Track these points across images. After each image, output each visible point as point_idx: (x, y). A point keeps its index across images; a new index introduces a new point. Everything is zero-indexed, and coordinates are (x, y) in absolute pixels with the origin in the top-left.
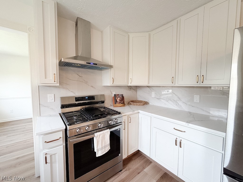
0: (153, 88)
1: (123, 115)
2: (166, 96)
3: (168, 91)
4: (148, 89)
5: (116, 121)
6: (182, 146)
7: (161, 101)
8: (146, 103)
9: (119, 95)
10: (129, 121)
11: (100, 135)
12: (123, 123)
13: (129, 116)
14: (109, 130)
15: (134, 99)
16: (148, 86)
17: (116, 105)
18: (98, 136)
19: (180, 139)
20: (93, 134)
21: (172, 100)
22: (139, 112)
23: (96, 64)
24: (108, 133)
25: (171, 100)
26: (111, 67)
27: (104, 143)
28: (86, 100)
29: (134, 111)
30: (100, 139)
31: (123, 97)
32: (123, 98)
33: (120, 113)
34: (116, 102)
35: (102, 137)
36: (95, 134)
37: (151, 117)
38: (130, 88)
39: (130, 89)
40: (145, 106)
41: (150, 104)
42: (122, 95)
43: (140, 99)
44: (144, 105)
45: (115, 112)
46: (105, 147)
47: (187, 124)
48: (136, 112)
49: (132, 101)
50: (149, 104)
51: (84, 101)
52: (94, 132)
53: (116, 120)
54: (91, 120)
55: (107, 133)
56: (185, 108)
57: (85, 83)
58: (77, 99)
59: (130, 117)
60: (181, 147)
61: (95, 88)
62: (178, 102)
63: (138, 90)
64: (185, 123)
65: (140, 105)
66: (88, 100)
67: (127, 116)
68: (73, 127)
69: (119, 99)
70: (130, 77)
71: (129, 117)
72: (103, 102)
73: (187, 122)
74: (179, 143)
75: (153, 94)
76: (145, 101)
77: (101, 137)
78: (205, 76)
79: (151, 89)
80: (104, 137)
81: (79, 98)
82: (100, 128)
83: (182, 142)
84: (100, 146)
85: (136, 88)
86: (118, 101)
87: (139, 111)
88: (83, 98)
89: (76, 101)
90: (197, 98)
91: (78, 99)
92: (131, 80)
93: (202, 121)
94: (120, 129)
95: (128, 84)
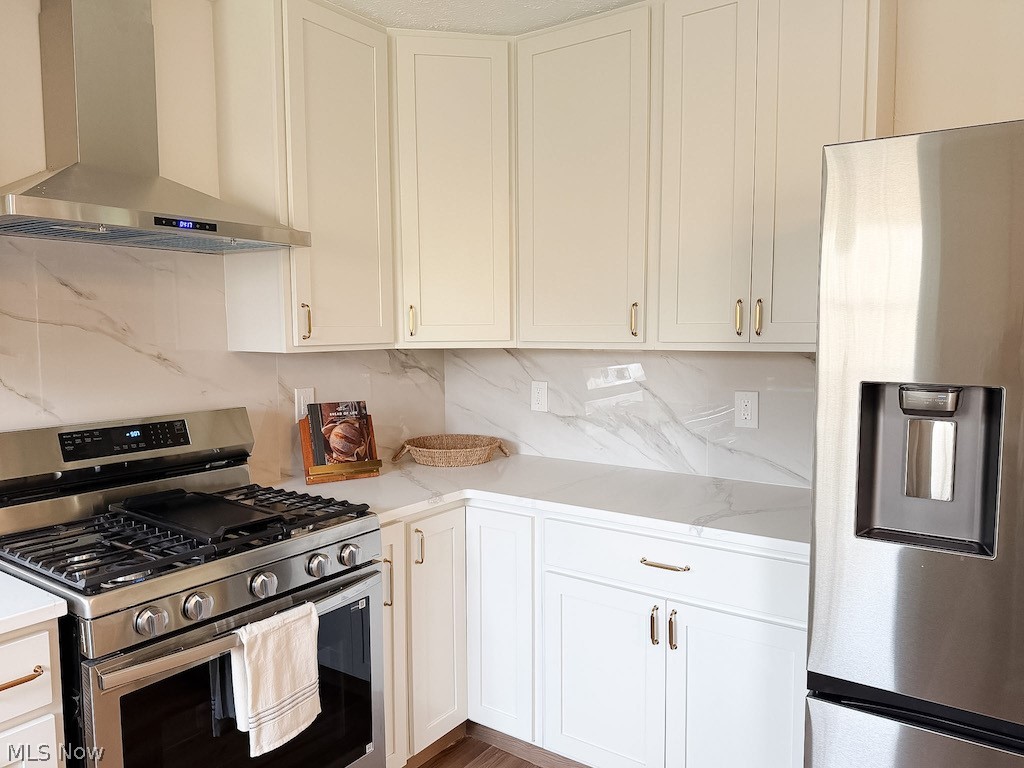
0: (541, 360)
1: (382, 518)
2: (613, 401)
3: (621, 375)
4: (510, 363)
5: (346, 553)
6: (678, 639)
7: (583, 430)
8: (498, 450)
9: (338, 405)
10: (416, 556)
11: (265, 637)
12: (383, 568)
13: (414, 526)
14: (309, 605)
15: (429, 430)
16: (508, 351)
17: (320, 469)
18: (259, 641)
19: (672, 606)
20: (228, 632)
21: (637, 422)
22: (464, 502)
23: (213, 228)
24: (309, 621)
25: (630, 424)
26: (297, 239)
27: (287, 678)
28: (134, 446)
29: (439, 495)
30: (270, 656)
31: (364, 419)
32: (362, 424)
33: (362, 511)
34: (321, 449)
35: (278, 648)
36: (241, 632)
37: (533, 518)
38: (403, 360)
39: (405, 366)
40: (499, 464)
41: (524, 451)
42: (360, 407)
43: (462, 426)
44: (488, 459)
45: (331, 510)
46: (295, 701)
47: (695, 529)
48: (451, 497)
49: (420, 443)
50: (517, 453)
51: (118, 453)
52: (228, 624)
53: (348, 551)
54: (208, 559)
55: (302, 621)
56: (697, 462)
57: (112, 336)
58: (74, 443)
59: (417, 531)
60: (673, 646)
61: (179, 369)
62: (665, 430)
63: (449, 370)
64: (688, 526)
65: (466, 462)
66: (142, 445)
67: (402, 525)
68: (111, 599)
69: (338, 430)
70: (408, 294)
71: (412, 530)
72: (239, 457)
73: (697, 522)
74: (663, 631)
75: (540, 396)
76: (493, 440)
77: (271, 644)
78: (767, 305)
79: (526, 363)
80: (286, 648)
81: (88, 440)
82: (263, 597)
83: (679, 621)
84: (268, 698)
85: (438, 361)
86: (335, 441)
87: (469, 493)
88: (108, 438)
89: (68, 457)
90: (745, 408)
91: (78, 441)
92: (415, 316)
93: (758, 511)
94: (367, 599)
95: (396, 340)
